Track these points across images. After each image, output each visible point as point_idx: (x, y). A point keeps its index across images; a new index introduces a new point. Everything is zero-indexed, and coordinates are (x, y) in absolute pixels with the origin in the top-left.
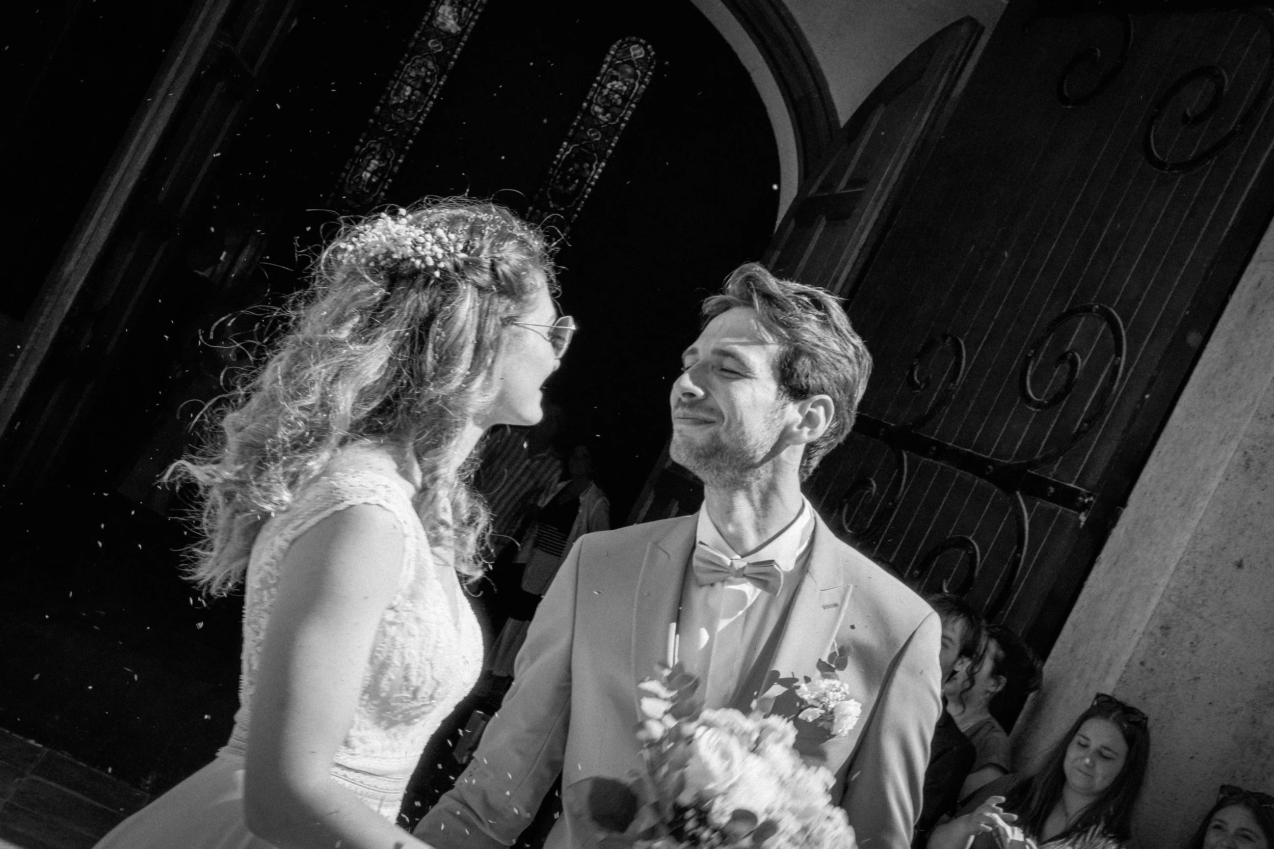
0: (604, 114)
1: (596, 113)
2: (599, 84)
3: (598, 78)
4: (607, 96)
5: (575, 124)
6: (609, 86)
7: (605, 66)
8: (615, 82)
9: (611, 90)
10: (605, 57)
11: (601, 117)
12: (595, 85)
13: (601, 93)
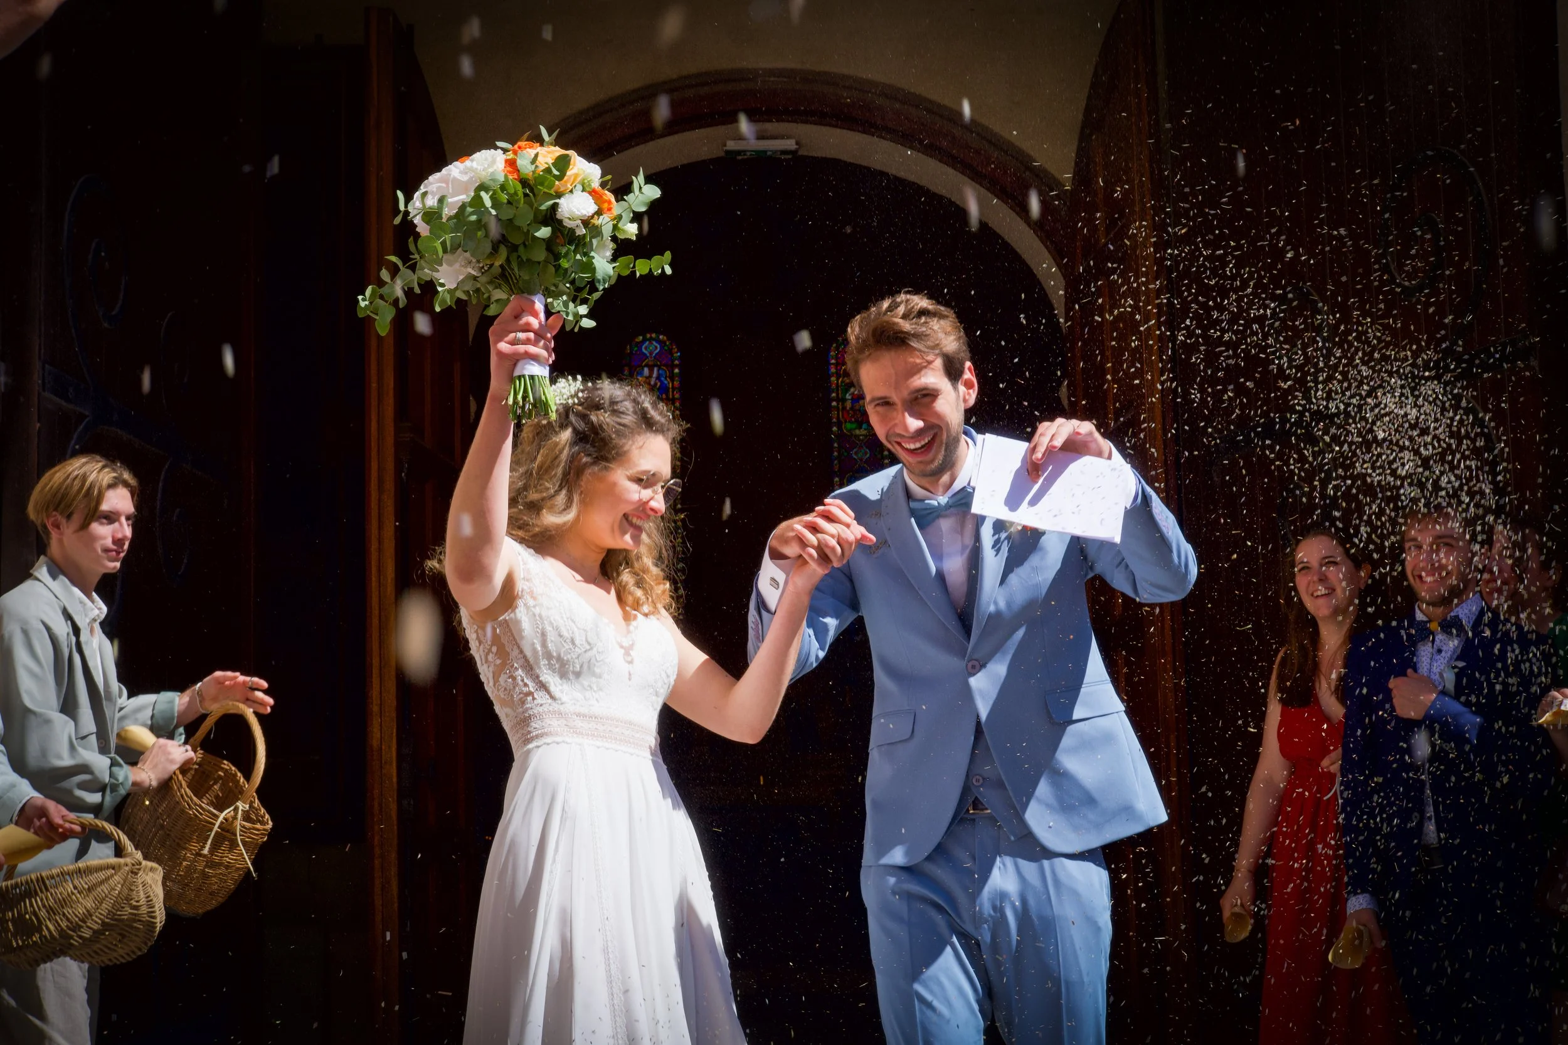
0: (860, 428)
1: (850, 430)
2: (837, 400)
3: (834, 395)
4: (852, 408)
5: (836, 454)
6: (848, 396)
7: (833, 379)
8: (852, 390)
9: (852, 399)
10: (829, 370)
11: (857, 432)
12: (834, 404)
13: (844, 408)
